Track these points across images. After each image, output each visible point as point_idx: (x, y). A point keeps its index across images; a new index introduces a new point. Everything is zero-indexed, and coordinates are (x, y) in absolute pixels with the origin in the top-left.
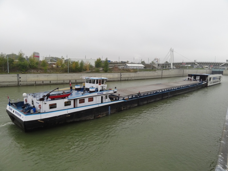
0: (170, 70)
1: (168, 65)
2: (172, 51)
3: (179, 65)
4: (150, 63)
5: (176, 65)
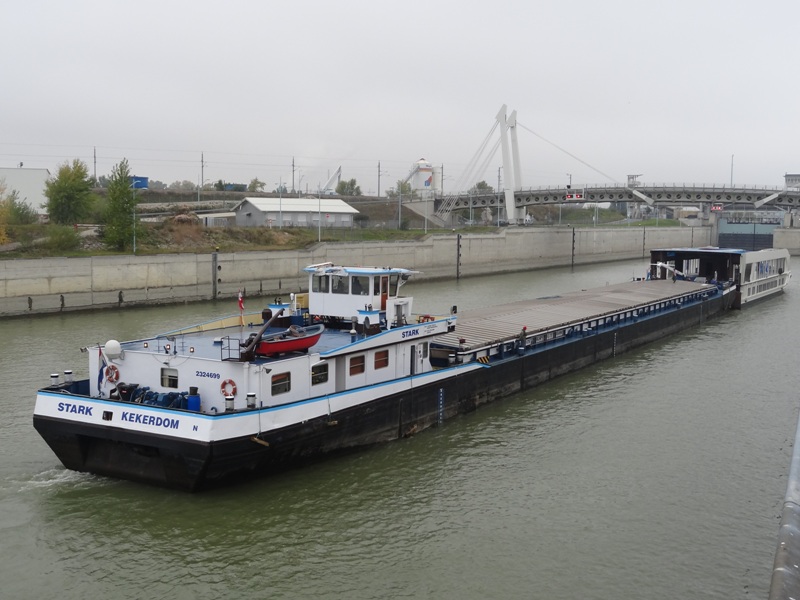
0: (503, 232)
1: (488, 203)
2: (507, 122)
3: (551, 200)
4: (391, 194)
5: (533, 202)
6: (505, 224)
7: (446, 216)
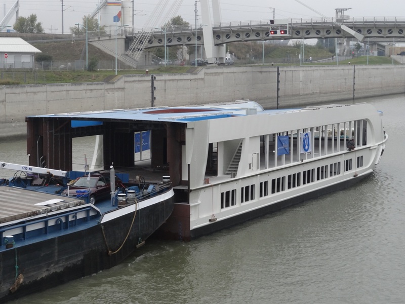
6: (203, 64)
7: (138, 55)
